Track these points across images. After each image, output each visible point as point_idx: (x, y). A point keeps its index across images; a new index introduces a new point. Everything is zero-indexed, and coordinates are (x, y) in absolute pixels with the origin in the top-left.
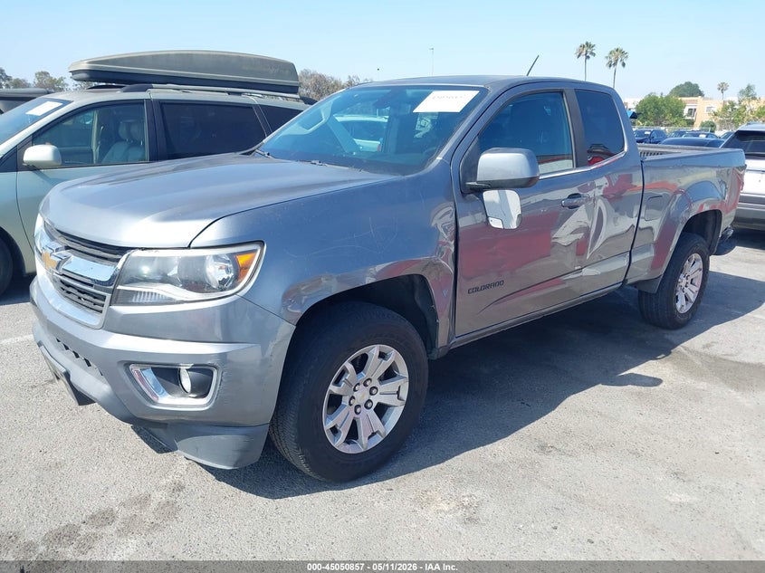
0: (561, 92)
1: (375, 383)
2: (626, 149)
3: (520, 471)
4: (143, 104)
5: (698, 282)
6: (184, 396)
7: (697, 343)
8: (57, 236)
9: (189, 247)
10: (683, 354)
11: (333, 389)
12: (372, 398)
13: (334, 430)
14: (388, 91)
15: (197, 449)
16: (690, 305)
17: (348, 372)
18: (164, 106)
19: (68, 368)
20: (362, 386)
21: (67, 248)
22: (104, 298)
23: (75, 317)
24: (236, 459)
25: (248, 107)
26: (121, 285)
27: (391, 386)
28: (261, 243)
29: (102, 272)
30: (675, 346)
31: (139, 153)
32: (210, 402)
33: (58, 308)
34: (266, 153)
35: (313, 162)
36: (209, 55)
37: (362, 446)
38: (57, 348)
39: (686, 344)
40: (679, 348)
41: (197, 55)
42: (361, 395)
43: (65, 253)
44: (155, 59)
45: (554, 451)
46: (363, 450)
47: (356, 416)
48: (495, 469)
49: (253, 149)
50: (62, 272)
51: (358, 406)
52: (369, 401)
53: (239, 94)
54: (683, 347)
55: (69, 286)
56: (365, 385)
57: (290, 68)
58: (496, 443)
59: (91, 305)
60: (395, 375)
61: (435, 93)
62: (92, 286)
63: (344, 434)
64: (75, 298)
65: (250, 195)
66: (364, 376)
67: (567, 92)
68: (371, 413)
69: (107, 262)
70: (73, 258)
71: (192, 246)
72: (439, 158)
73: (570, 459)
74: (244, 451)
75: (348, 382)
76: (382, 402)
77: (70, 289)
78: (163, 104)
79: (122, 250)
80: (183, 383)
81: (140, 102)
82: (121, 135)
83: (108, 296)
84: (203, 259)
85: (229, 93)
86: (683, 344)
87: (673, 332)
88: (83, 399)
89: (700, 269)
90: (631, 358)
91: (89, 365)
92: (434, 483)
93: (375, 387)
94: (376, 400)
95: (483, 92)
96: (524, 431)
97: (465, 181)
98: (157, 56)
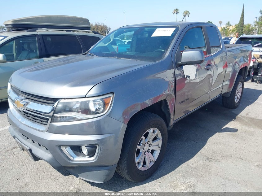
0: (201, 27)
1: (151, 142)
2: (221, 47)
3: (204, 169)
4: (35, 36)
5: (241, 92)
6: (83, 157)
7: (243, 113)
8: (20, 93)
9: (85, 97)
10: (240, 118)
11: (138, 147)
12: (150, 148)
13: (139, 163)
14: (138, 29)
15: (88, 176)
16: (239, 100)
17: (143, 140)
18: (43, 37)
19: (31, 147)
20: (146, 144)
21: (27, 98)
22: (48, 119)
23: (33, 127)
24: (104, 179)
25: (74, 36)
26: (56, 114)
27: (156, 143)
28: (113, 93)
29: (46, 109)
30: (237, 115)
31: (35, 55)
32: (96, 158)
33: (24, 123)
34: (93, 54)
35: (115, 57)
36: (57, 17)
37: (147, 167)
38: (24, 139)
39: (240, 114)
40: (238, 116)
41: (53, 17)
42: (146, 148)
43: (26, 100)
44: (37, 19)
45: (212, 160)
46: (148, 168)
47: (145, 156)
48: (195, 170)
49: (86, 52)
50: (26, 109)
51: (145, 152)
52: (149, 149)
53: (70, 31)
54: (240, 115)
55: (27, 113)
56: (147, 143)
57: (87, 21)
58: (191, 159)
59: (40, 122)
60: (157, 139)
61: (158, 29)
62: (41, 114)
63: (142, 164)
64: (31, 119)
65: (103, 74)
66: (147, 140)
67: (203, 27)
68: (150, 153)
69: (47, 104)
70: (31, 103)
71: (86, 97)
72: (167, 54)
73: (219, 163)
74: (108, 175)
75: (142, 143)
76: (153, 149)
77: (29, 115)
78: (43, 36)
79: (55, 100)
80: (83, 151)
81: (34, 36)
82: (25, 48)
83: (50, 119)
84: (89, 101)
85: (67, 31)
86: (239, 114)
87: (234, 110)
88: (36, 159)
89: (241, 87)
90: (224, 121)
91: (40, 146)
92: (175, 178)
93: (151, 144)
94: (151, 148)
95: (177, 28)
96: (199, 153)
97: (177, 62)
98: (38, 18)
